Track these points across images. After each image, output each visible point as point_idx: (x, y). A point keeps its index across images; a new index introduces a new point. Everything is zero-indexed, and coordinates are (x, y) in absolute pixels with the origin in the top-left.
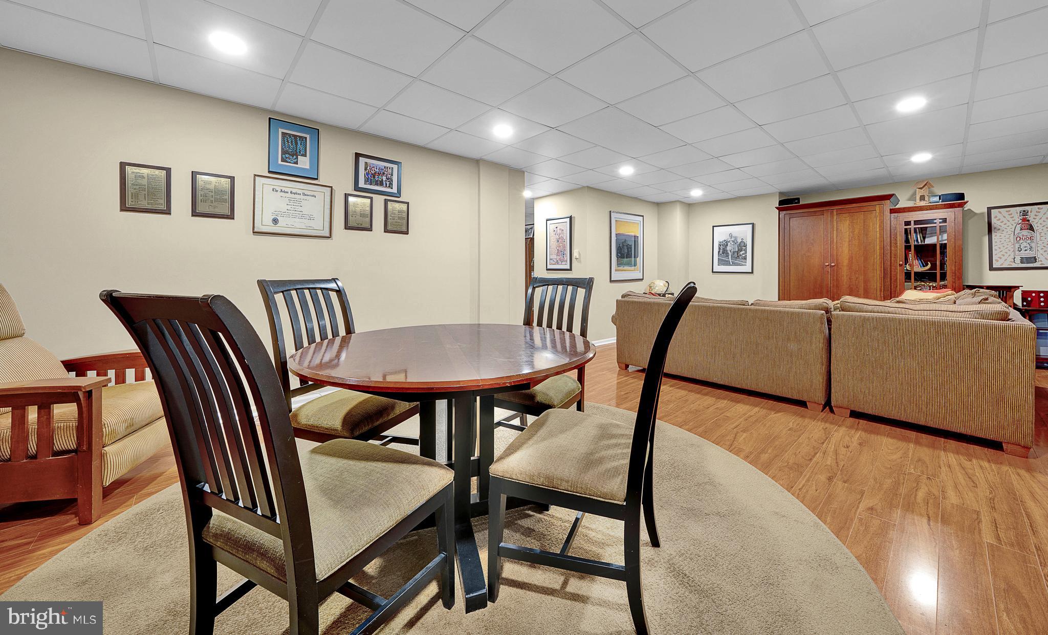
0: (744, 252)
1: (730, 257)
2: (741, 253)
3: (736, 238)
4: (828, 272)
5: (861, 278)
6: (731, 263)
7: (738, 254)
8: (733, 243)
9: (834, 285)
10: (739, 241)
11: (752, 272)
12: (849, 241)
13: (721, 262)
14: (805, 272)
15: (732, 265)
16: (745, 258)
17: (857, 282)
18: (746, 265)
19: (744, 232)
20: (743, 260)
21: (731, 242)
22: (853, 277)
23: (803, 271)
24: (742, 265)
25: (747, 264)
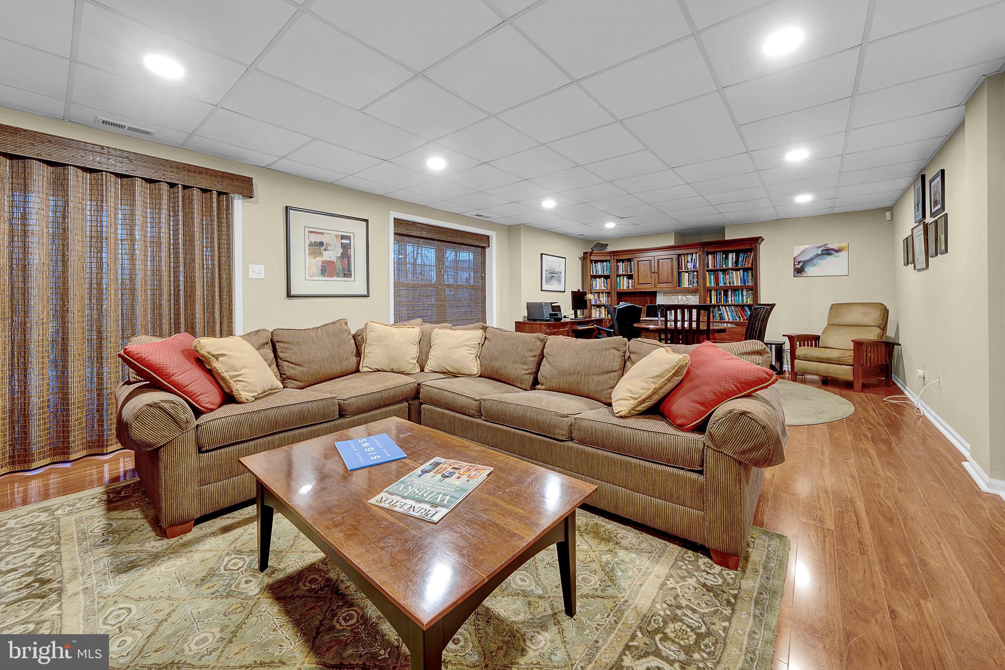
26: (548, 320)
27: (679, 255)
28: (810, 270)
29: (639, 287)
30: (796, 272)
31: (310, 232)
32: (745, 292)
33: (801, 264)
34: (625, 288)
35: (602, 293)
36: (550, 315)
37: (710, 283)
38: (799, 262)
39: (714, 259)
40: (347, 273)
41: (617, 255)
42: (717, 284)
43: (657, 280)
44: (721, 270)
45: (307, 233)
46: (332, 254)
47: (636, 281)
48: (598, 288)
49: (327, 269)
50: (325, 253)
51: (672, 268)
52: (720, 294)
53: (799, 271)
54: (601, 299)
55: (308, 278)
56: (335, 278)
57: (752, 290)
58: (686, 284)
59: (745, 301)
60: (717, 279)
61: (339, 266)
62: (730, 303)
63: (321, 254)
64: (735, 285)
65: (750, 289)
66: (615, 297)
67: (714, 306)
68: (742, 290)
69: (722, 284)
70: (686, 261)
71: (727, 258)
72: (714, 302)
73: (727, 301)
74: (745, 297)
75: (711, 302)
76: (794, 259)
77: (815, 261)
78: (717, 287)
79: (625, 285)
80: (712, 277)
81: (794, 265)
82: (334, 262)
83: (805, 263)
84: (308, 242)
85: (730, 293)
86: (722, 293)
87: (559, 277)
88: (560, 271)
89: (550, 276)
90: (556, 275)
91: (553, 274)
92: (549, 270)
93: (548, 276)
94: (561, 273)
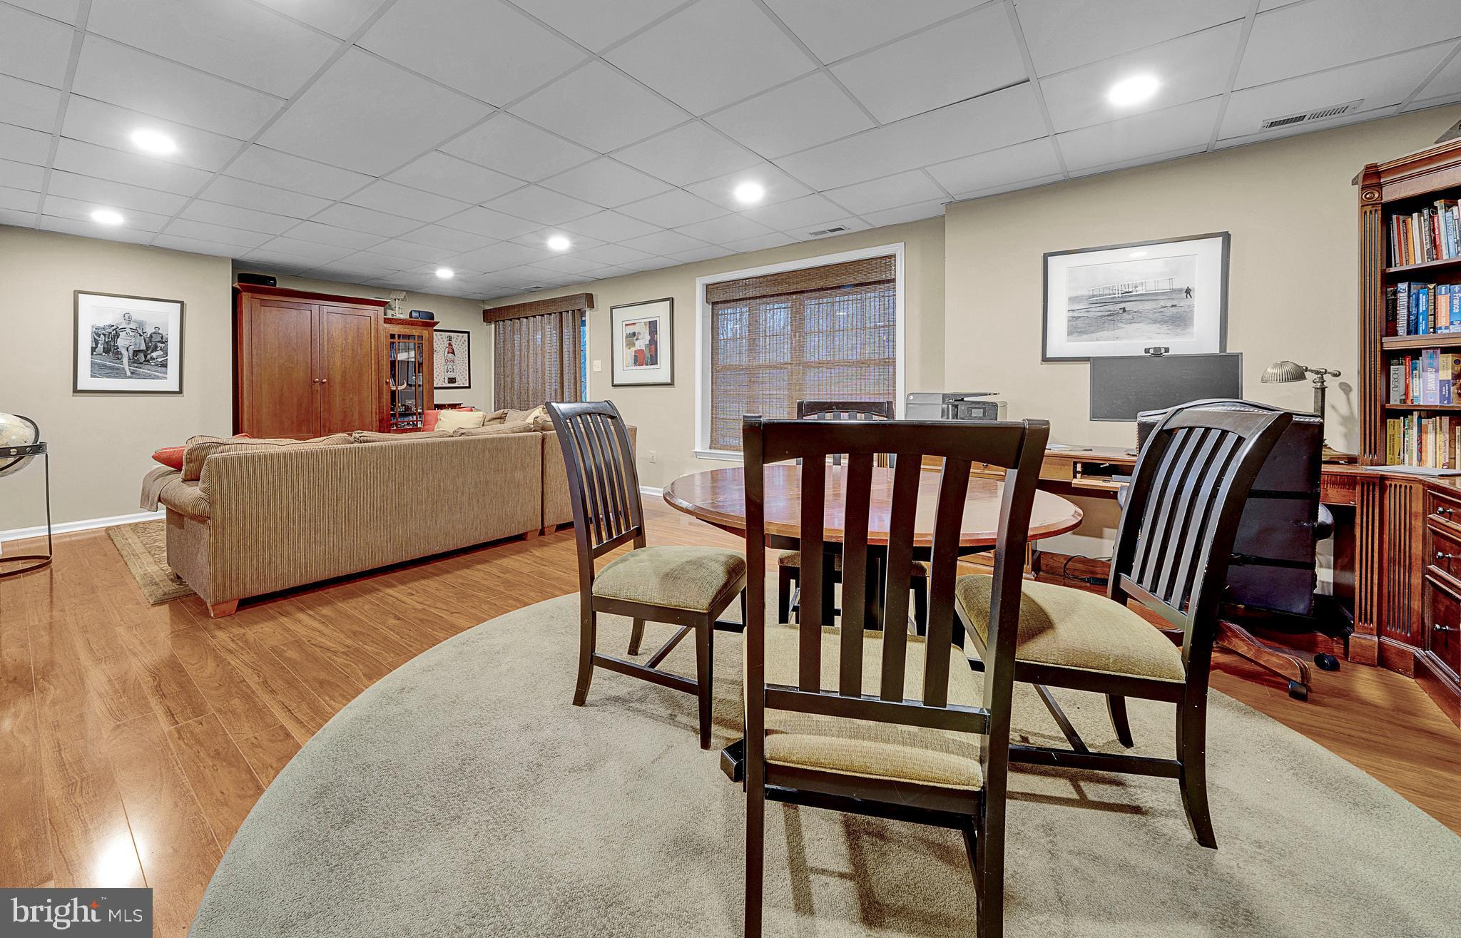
0: (160, 353)
1: (125, 361)
2: (154, 355)
3: (141, 324)
4: (317, 391)
5: (356, 398)
6: (129, 374)
7: (146, 356)
8: (132, 334)
9: (324, 410)
10: (150, 330)
11: (180, 392)
12: (342, 351)
13: (97, 370)
14: (284, 390)
15: (129, 377)
16: (164, 365)
17: (351, 403)
18: (166, 378)
19: (162, 317)
20: (159, 369)
21: (128, 330)
22: (347, 398)
23: (282, 390)
24: (158, 378)
25: (168, 376)
31: (626, 325)
40: (654, 361)
45: (624, 325)
46: (642, 344)
49: (639, 360)
50: (637, 343)
55: (625, 368)
56: (644, 367)
61: (648, 355)
63: (634, 345)
82: (643, 350)
84: (625, 335)
87: (1174, 310)
88: (1176, 286)
89: (1096, 312)
90: (1154, 303)
91: (1122, 305)
92: (1093, 296)
93: (1090, 315)
94: (1188, 291)
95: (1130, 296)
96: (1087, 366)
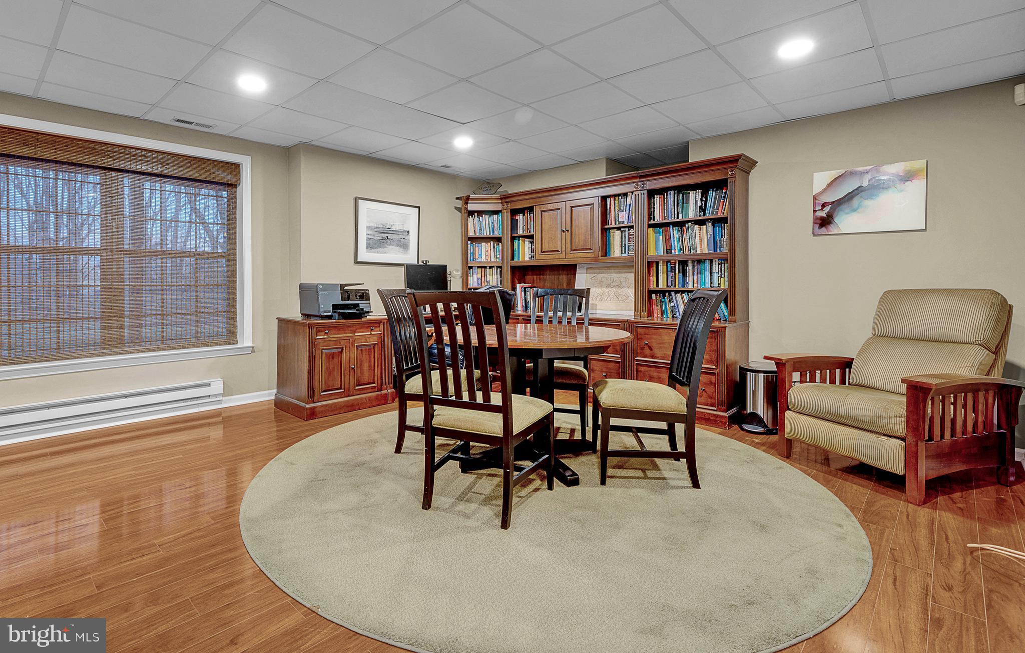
26: (330, 317)
27: (604, 199)
28: (846, 222)
29: (542, 257)
30: (817, 226)
32: (716, 267)
33: (827, 209)
34: (527, 259)
35: (490, 267)
36: (335, 307)
37: (657, 249)
38: (824, 206)
39: (664, 202)
41: (511, 202)
42: (669, 251)
43: (569, 246)
44: (675, 224)
47: (539, 246)
48: (484, 259)
51: (593, 220)
52: (673, 269)
53: (824, 222)
54: (489, 278)
57: (726, 260)
58: (616, 251)
59: (716, 284)
60: (668, 241)
62: (690, 286)
64: (699, 252)
65: (723, 260)
66: (508, 275)
67: (663, 293)
68: (711, 261)
69: (676, 251)
70: (617, 210)
71: (686, 201)
72: (662, 285)
73: (684, 283)
74: (715, 276)
75: (657, 285)
76: (815, 198)
77: (855, 202)
78: (667, 257)
79: (525, 254)
80: (661, 237)
81: (815, 211)
83: (837, 204)
85: (690, 267)
86: (677, 268)
87: (404, 240)
88: (405, 229)
89: (378, 237)
90: (397, 235)
91: (387, 235)
92: (376, 228)
93: (375, 238)
94: (408, 232)
95: (390, 231)
96: (402, 269)
